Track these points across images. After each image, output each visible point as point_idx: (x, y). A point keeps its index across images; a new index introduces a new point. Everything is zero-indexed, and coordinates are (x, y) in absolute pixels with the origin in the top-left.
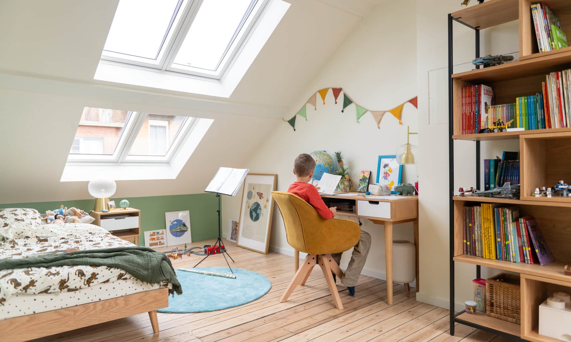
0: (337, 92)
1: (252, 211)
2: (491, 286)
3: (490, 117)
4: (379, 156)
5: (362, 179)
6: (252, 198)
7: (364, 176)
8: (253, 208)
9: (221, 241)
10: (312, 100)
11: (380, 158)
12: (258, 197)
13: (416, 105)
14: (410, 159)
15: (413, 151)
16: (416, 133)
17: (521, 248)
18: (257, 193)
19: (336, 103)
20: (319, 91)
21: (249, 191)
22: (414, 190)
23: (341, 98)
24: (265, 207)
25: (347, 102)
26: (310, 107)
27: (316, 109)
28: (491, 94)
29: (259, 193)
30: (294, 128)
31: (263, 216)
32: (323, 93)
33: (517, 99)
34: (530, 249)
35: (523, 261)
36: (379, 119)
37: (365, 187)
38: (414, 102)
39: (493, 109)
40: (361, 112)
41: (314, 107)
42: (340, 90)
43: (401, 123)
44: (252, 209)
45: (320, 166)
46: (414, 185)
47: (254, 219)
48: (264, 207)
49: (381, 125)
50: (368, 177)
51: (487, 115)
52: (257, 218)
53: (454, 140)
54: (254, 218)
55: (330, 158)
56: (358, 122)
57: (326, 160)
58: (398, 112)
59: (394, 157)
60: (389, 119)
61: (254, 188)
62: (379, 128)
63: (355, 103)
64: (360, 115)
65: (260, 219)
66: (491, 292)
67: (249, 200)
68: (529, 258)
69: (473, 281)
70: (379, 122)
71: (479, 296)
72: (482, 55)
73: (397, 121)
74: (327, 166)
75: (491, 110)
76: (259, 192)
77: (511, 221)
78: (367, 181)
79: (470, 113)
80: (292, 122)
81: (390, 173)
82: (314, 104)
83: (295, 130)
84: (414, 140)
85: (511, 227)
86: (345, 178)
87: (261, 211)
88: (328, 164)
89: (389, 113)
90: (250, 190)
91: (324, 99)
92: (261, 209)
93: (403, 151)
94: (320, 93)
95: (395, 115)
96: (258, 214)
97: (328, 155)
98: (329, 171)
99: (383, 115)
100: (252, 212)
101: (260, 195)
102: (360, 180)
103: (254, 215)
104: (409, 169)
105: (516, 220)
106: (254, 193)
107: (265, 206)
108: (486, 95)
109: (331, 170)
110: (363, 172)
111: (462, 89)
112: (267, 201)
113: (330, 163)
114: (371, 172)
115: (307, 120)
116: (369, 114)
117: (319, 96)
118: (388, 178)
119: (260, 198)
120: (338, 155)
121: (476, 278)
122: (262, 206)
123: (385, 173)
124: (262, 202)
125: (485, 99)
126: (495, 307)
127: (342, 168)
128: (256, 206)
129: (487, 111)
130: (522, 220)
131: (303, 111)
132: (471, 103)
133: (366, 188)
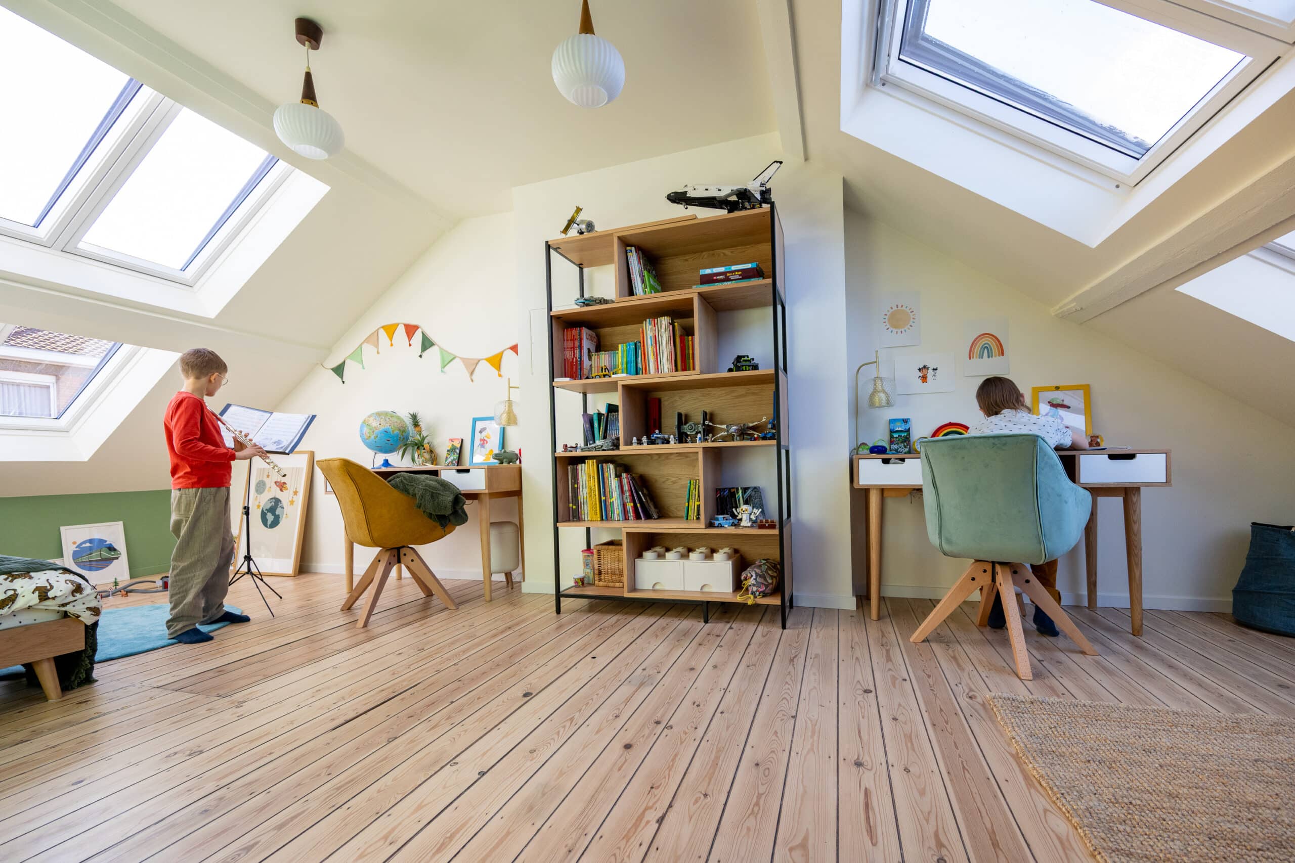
0: (411, 330)
1: (266, 512)
2: (599, 552)
3: (593, 366)
4: (474, 419)
5: (451, 449)
6: (266, 491)
7: (453, 445)
8: (268, 507)
9: (251, 562)
10: (373, 339)
11: (475, 421)
12: (278, 489)
13: (517, 353)
14: (512, 419)
15: (516, 410)
16: (518, 388)
17: (624, 506)
18: (275, 482)
19: (410, 345)
20: (382, 327)
21: (258, 481)
22: (515, 458)
23: (417, 338)
24: (292, 502)
25: (427, 344)
26: (368, 349)
27: (378, 353)
28: (595, 340)
29: (278, 482)
30: (342, 379)
31: (287, 517)
32: (390, 330)
33: (620, 346)
34: (632, 504)
35: (626, 518)
36: (472, 369)
37: (454, 459)
38: (514, 348)
39: (596, 357)
40: (447, 360)
41: (376, 350)
42: (416, 328)
43: (500, 375)
44: (266, 510)
45: (386, 432)
46: (517, 452)
47: (270, 525)
48: (289, 503)
49: (474, 377)
50: (459, 446)
51: (590, 363)
52: (275, 523)
53: (555, 388)
54: (269, 522)
55: (402, 421)
56: (442, 371)
57: (396, 424)
58: (496, 361)
59: (491, 419)
60: (485, 368)
61: (268, 476)
62: (472, 381)
63: (438, 346)
64: (446, 363)
65: (281, 523)
66: (599, 559)
67: (258, 496)
68: (632, 514)
69: (582, 551)
70: (472, 373)
71: (588, 567)
72: (586, 296)
73: (496, 372)
74: (396, 432)
75: (594, 357)
76: (279, 480)
77: (614, 476)
78: (458, 451)
79: (573, 359)
80: (339, 370)
81: (488, 440)
82: (377, 345)
83: (343, 382)
84: (515, 396)
85: (613, 483)
86: (424, 449)
87: (283, 511)
88: (400, 430)
89: (485, 361)
90: (261, 479)
91: (391, 339)
92: (283, 508)
93: (503, 408)
94: (385, 330)
95: (493, 365)
96: (279, 515)
97: (399, 418)
98: (401, 439)
99: (477, 364)
100: (266, 514)
101: (282, 486)
102: (448, 451)
103: (270, 517)
104: (511, 431)
105: (618, 476)
106: (270, 483)
107: (290, 501)
108: (588, 341)
109: (404, 439)
110: (452, 440)
111: (564, 331)
112: (296, 493)
113: (402, 429)
114: (462, 440)
115: (364, 368)
116: (458, 363)
117: (383, 334)
118: (486, 446)
119: (281, 490)
120: (414, 417)
121: (586, 548)
122: (285, 503)
123: (481, 440)
124: (284, 497)
125: (586, 344)
126: (603, 575)
127: (420, 435)
128: (273, 503)
129: (590, 359)
130: (624, 475)
131: (357, 354)
132: (574, 348)
133: (457, 460)
